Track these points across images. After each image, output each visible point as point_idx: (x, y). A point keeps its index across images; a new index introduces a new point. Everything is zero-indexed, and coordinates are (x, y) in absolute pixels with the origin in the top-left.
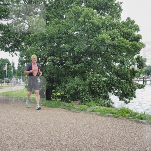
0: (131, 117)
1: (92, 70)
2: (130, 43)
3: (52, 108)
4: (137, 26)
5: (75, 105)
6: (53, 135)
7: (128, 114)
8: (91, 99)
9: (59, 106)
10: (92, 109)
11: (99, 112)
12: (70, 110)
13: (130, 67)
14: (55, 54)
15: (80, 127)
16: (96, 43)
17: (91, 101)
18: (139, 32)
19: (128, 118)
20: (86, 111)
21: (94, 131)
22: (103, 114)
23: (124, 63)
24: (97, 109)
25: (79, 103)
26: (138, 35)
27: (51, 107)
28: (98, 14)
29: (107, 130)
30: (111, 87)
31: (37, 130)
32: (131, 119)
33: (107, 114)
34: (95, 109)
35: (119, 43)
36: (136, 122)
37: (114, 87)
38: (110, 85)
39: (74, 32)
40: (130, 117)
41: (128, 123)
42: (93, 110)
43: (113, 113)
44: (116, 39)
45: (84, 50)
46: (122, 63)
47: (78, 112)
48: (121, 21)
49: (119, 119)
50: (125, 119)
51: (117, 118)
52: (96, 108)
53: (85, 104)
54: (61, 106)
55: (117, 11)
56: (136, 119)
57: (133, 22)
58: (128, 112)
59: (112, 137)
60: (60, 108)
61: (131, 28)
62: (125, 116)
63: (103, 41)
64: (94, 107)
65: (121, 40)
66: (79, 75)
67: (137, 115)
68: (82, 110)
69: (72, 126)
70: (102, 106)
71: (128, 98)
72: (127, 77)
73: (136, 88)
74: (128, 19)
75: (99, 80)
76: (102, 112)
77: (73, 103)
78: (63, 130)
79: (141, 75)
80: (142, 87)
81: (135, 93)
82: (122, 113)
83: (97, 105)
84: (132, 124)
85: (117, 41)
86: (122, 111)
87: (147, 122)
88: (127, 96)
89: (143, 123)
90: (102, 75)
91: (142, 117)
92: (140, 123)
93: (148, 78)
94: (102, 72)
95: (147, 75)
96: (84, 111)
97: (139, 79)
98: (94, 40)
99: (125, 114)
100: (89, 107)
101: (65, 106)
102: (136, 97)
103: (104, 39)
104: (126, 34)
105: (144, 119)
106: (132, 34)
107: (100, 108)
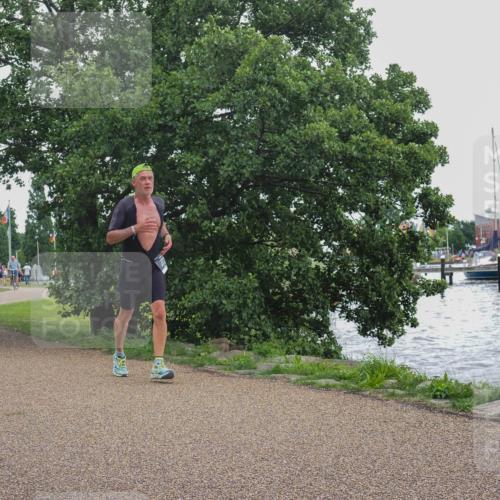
0: (401, 389)
1: (275, 236)
2: (399, 148)
3: (139, 362)
4: (421, 92)
5: (218, 352)
6: (143, 450)
7: (393, 381)
8: (269, 330)
10: (274, 365)
11: (295, 372)
12: (199, 367)
13: (397, 225)
15: (233, 424)
16: (290, 149)
17: (269, 337)
18: (426, 112)
19: (393, 395)
20: (252, 371)
21: (280, 439)
22: (307, 380)
23: (380, 213)
24: (291, 365)
25: (230, 345)
26: (427, 123)
27: (138, 359)
28: (295, 49)
29: (322, 433)
30: (336, 290)
31: (91, 436)
32: (402, 396)
33: (323, 382)
34: (282, 366)
35: (363, 150)
36: (419, 406)
37: (344, 293)
39: (215, 109)
40: (398, 391)
41: (391, 409)
42: (278, 367)
43: (340, 378)
44: (354, 137)
45: (252, 173)
46: (373, 212)
47: (228, 376)
48: (368, 74)
49: (364, 396)
50: (380, 396)
51: (354, 393)
52: (287, 362)
53: (250, 349)
55: (356, 40)
56: (417, 398)
57: (410, 79)
58: (391, 372)
59: (338, 457)
61: (403, 99)
62: (382, 387)
63: (314, 145)
64: (279, 359)
65: (368, 141)
66: (232, 253)
67: (421, 385)
68: (240, 369)
69: (206, 422)
70: (305, 353)
71: (390, 330)
72: (391, 255)
73: (418, 294)
74: (394, 68)
75: (300, 269)
76: (306, 374)
77: (211, 343)
78: (178, 434)
79: (433, 252)
80: (438, 288)
81: (414, 310)
82: (371, 377)
83: (288, 352)
84: (405, 415)
85: (358, 144)
86: (373, 373)
87: (454, 406)
88: (387, 323)
89: (441, 412)
90: (308, 250)
91: (438, 390)
92: (431, 409)
93: (458, 262)
94: (306, 241)
95: (455, 253)
96: (247, 371)
97: (428, 266)
98: (285, 138)
99: (382, 379)
100: (262, 359)
101: (183, 353)
102: (418, 324)
103: (319, 140)
104: (386, 118)
105: (444, 396)
106: (407, 119)
107: (299, 360)
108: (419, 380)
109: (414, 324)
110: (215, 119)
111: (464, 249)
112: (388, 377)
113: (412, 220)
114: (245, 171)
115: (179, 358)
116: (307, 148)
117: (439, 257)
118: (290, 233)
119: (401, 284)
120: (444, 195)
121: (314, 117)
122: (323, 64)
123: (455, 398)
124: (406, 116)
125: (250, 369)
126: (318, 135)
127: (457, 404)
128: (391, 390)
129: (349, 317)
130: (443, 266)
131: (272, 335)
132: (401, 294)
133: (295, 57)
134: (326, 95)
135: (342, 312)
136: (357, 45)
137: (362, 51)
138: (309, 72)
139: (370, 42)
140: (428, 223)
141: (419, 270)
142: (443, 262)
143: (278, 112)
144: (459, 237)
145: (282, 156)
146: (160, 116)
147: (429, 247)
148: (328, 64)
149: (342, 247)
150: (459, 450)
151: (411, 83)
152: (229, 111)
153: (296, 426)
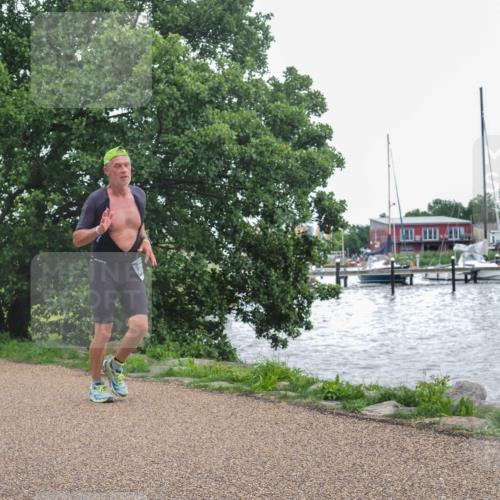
0: (293, 391)
1: (171, 238)
2: (298, 153)
3: (30, 366)
4: (318, 95)
6: (30, 455)
7: (285, 383)
8: (165, 332)
9: (56, 359)
10: (167, 368)
11: (188, 375)
13: (293, 229)
14: (45, 183)
16: (189, 149)
17: (164, 339)
19: (285, 397)
20: (145, 374)
21: (171, 442)
22: (201, 382)
23: (275, 217)
24: (184, 368)
26: (321, 126)
27: (28, 362)
28: (194, 50)
29: (213, 436)
30: (232, 293)
32: (294, 398)
33: (216, 384)
34: (176, 368)
35: (261, 154)
36: (311, 407)
37: (241, 295)
38: (229, 287)
39: (112, 110)
40: (290, 393)
41: (283, 411)
42: (171, 369)
43: (233, 380)
44: (254, 141)
45: (150, 173)
46: (269, 217)
48: (266, 78)
49: (256, 398)
50: (272, 398)
51: (247, 395)
52: (181, 365)
53: (143, 353)
54: (61, 357)
55: (254, 44)
56: (309, 400)
57: (306, 82)
58: (284, 375)
59: (228, 459)
60: (58, 363)
61: (299, 101)
62: (275, 389)
63: (214, 146)
64: (172, 362)
65: (267, 145)
67: (313, 387)
68: (133, 372)
69: (96, 426)
70: (199, 356)
71: (285, 331)
72: (285, 258)
73: (312, 298)
74: (291, 71)
75: (196, 272)
76: (200, 377)
78: (67, 437)
79: (329, 256)
80: (332, 293)
81: (308, 312)
82: (264, 379)
83: (182, 356)
84: (296, 416)
85: (256, 147)
86: (266, 374)
87: (344, 407)
88: (283, 325)
89: (332, 413)
90: (204, 252)
91: (329, 392)
92: (322, 410)
93: (353, 266)
94: (202, 243)
95: (350, 256)
96: (140, 374)
97: (323, 270)
98: (184, 138)
99: (274, 382)
100: (156, 361)
101: (74, 356)
102: (312, 327)
103: (221, 141)
104: (282, 120)
105: (335, 397)
106: (303, 122)
107: (192, 363)
108: (311, 382)
109: (309, 327)
110: (112, 120)
111: (359, 253)
112: (280, 379)
113: (308, 224)
114: (143, 172)
115: (71, 361)
116: (206, 150)
117: (334, 260)
118: (187, 235)
119: (295, 287)
120: (338, 200)
121: (213, 118)
122: (222, 66)
123: (345, 399)
124: (300, 118)
125: (144, 371)
126: (219, 136)
127: (348, 406)
128: (283, 392)
129: (245, 320)
130: (338, 269)
131: (167, 337)
132: (296, 298)
133: (194, 59)
134: (224, 98)
135: (238, 314)
136: (256, 49)
137: (260, 55)
138: (207, 74)
139: (269, 47)
140: (322, 228)
141: (315, 274)
142: (338, 266)
143: (176, 112)
144: (355, 241)
145: (180, 157)
146: (56, 115)
147: (324, 251)
148: (226, 67)
149: (237, 250)
150: (347, 450)
151: (307, 87)
152: (126, 111)
153: (187, 428)
